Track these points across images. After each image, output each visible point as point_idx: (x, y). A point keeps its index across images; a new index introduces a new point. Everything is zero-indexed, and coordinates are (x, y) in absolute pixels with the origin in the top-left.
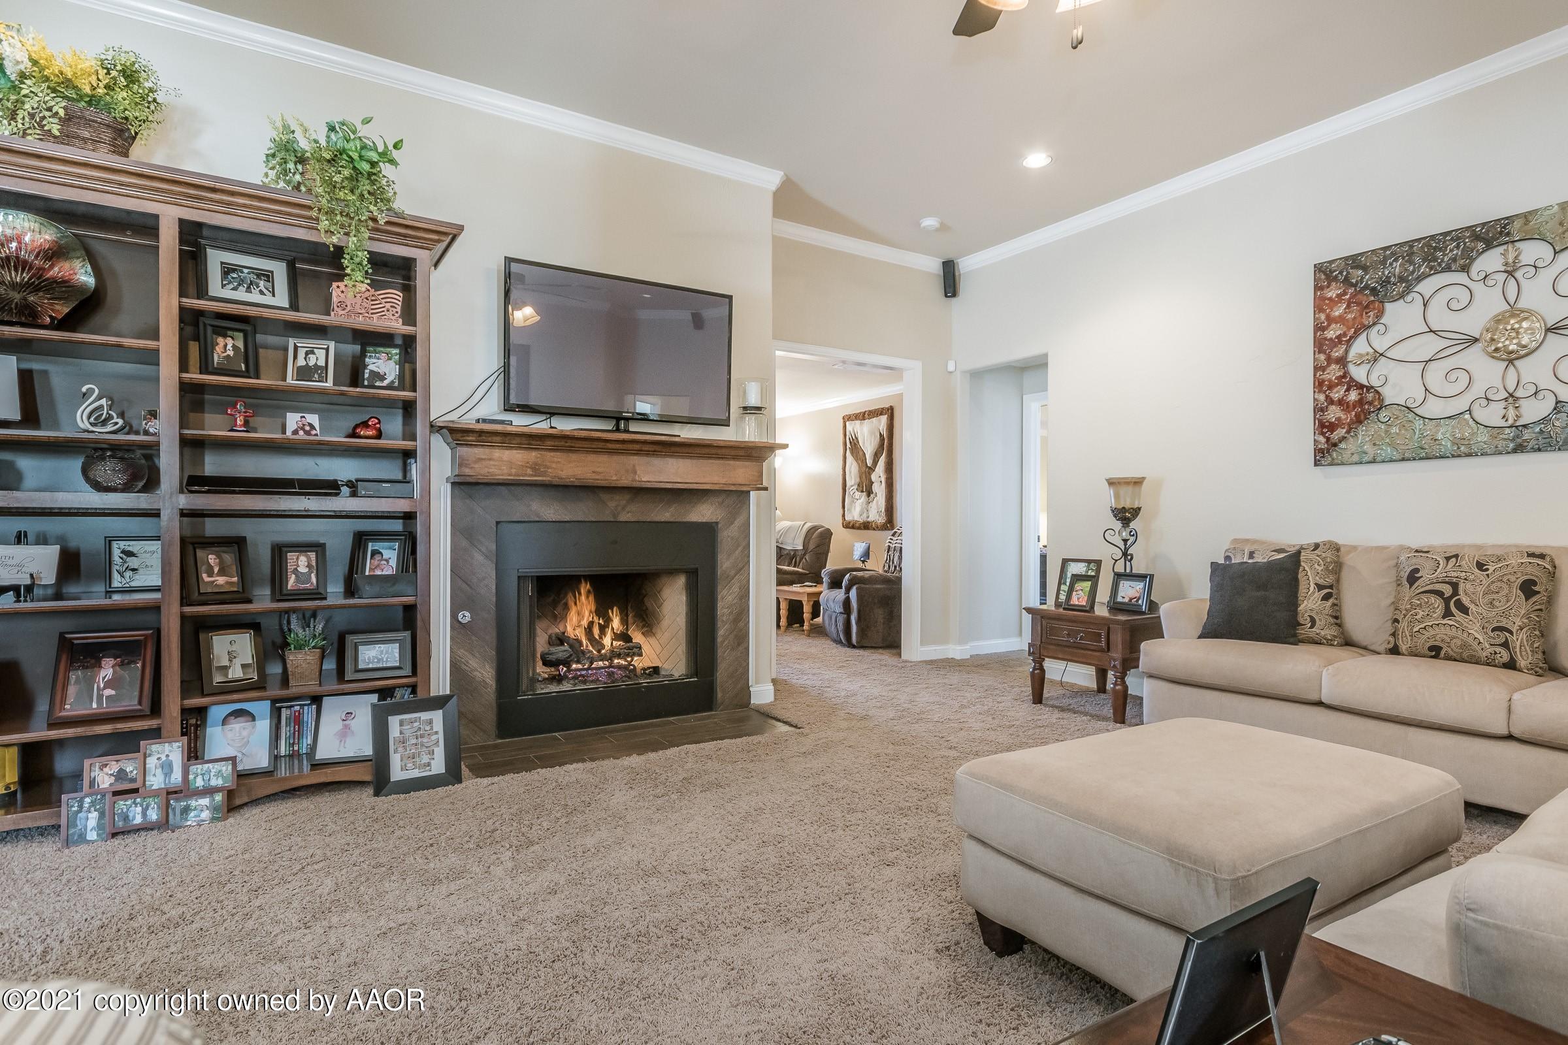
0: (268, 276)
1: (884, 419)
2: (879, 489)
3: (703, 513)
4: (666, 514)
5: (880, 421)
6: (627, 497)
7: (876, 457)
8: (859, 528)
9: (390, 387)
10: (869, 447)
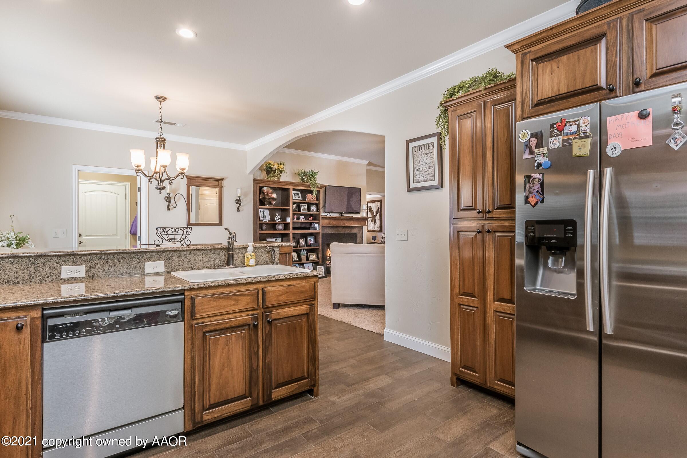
0: (298, 194)
1: (379, 203)
2: (378, 221)
3: (355, 231)
4: (348, 231)
5: (378, 203)
6: (342, 228)
7: (377, 213)
8: (372, 232)
9: (315, 212)
10: (375, 210)
